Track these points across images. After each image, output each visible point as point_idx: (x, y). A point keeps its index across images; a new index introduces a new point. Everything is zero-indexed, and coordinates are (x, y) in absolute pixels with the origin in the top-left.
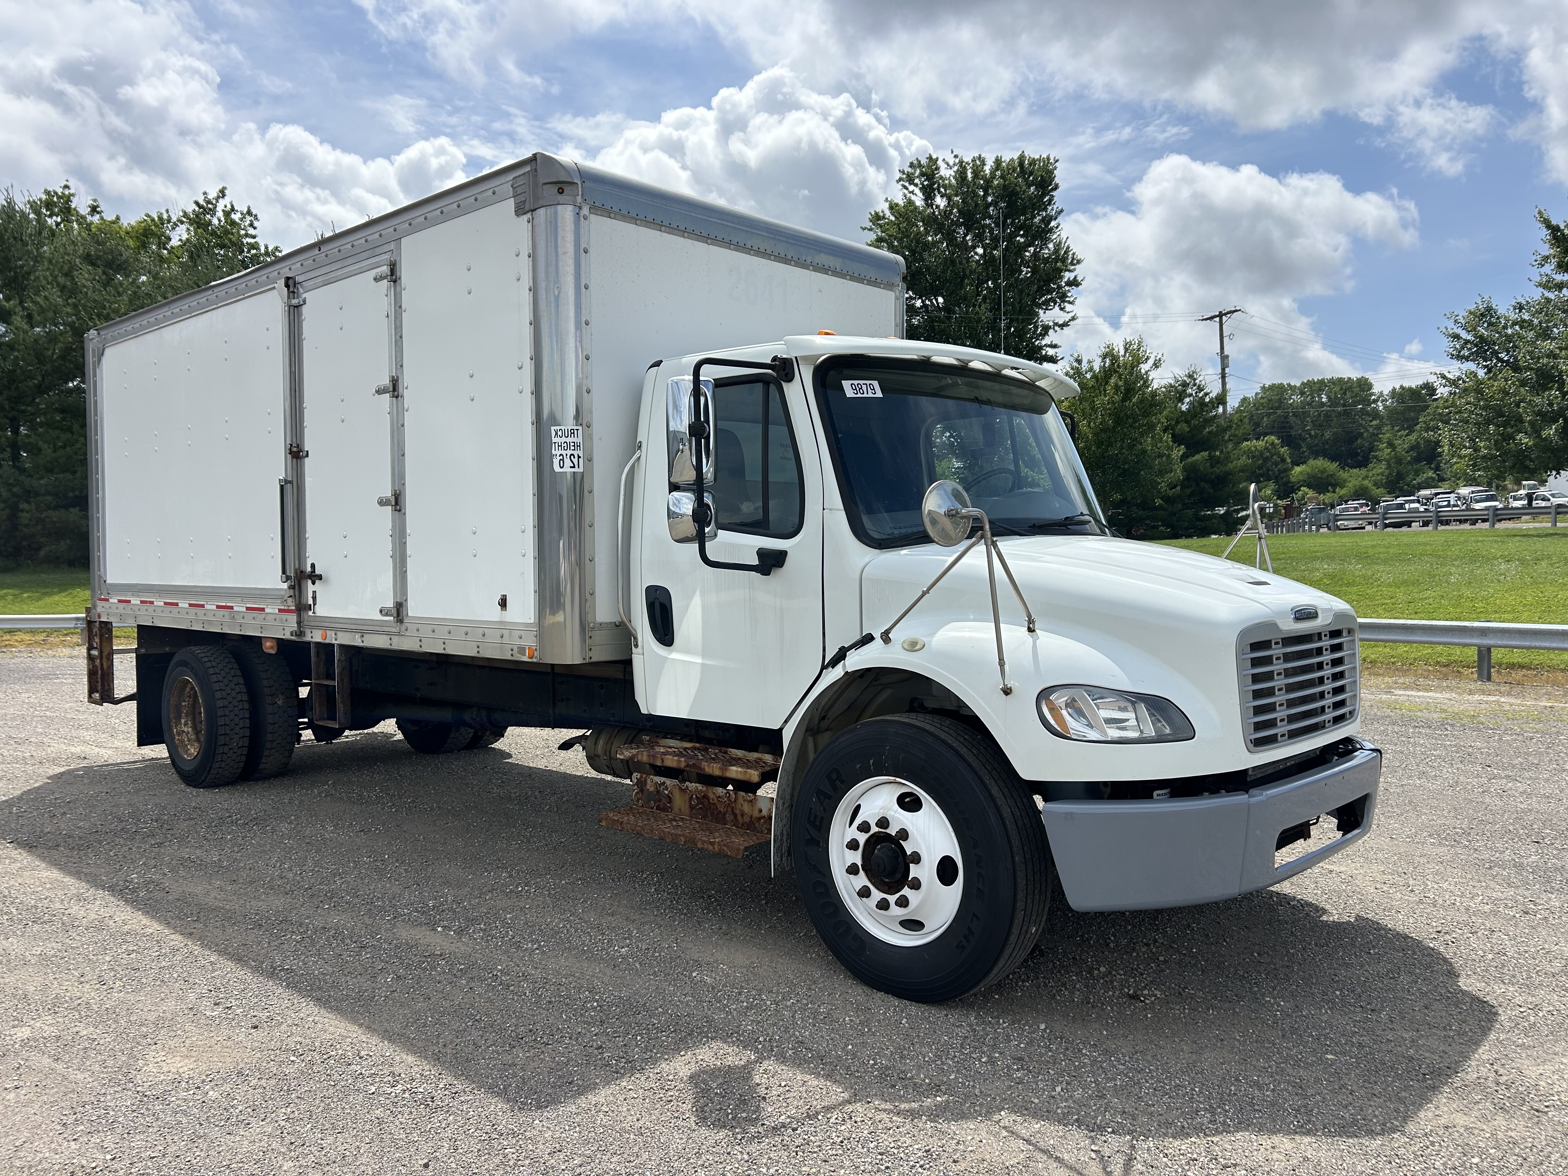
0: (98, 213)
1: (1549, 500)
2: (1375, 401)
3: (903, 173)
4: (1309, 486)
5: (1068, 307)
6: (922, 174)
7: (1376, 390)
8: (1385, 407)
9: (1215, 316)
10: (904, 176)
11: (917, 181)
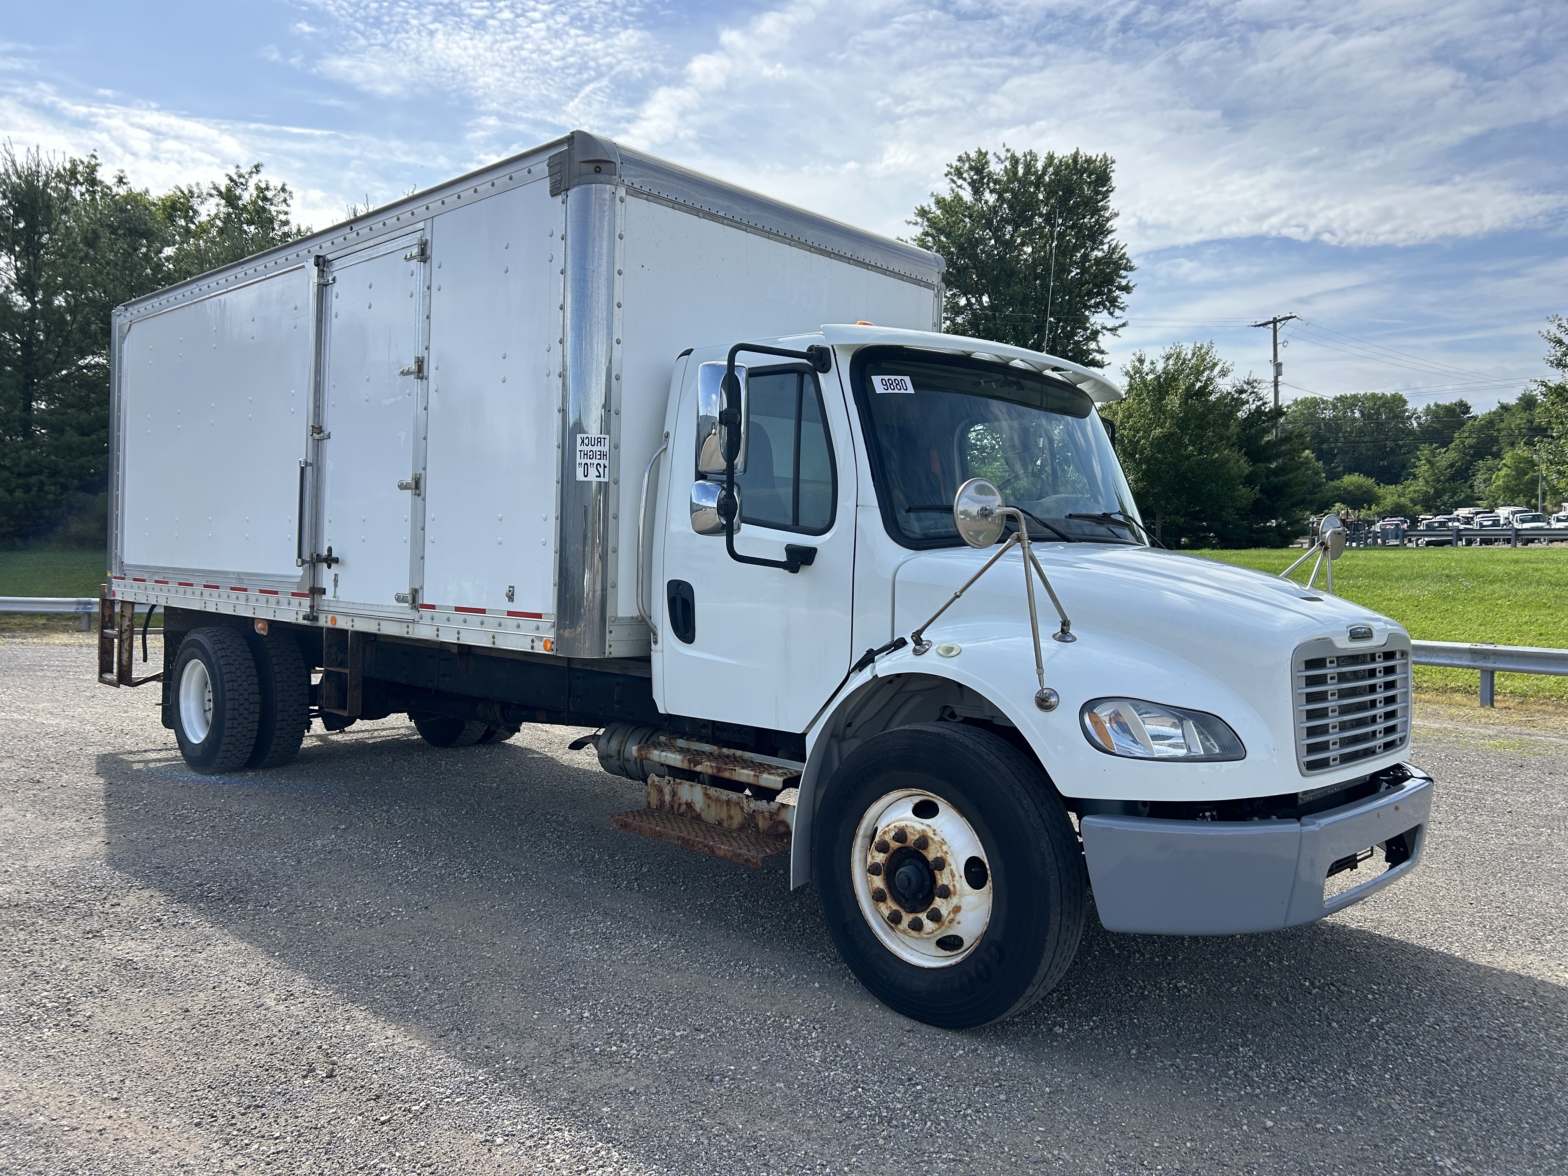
0: (124, 183)
2: (1409, 418)
3: (951, 167)
4: (1343, 502)
5: (1118, 312)
6: (971, 168)
7: (1410, 406)
8: (1419, 424)
9: (1269, 323)
10: (952, 170)
11: (965, 175)
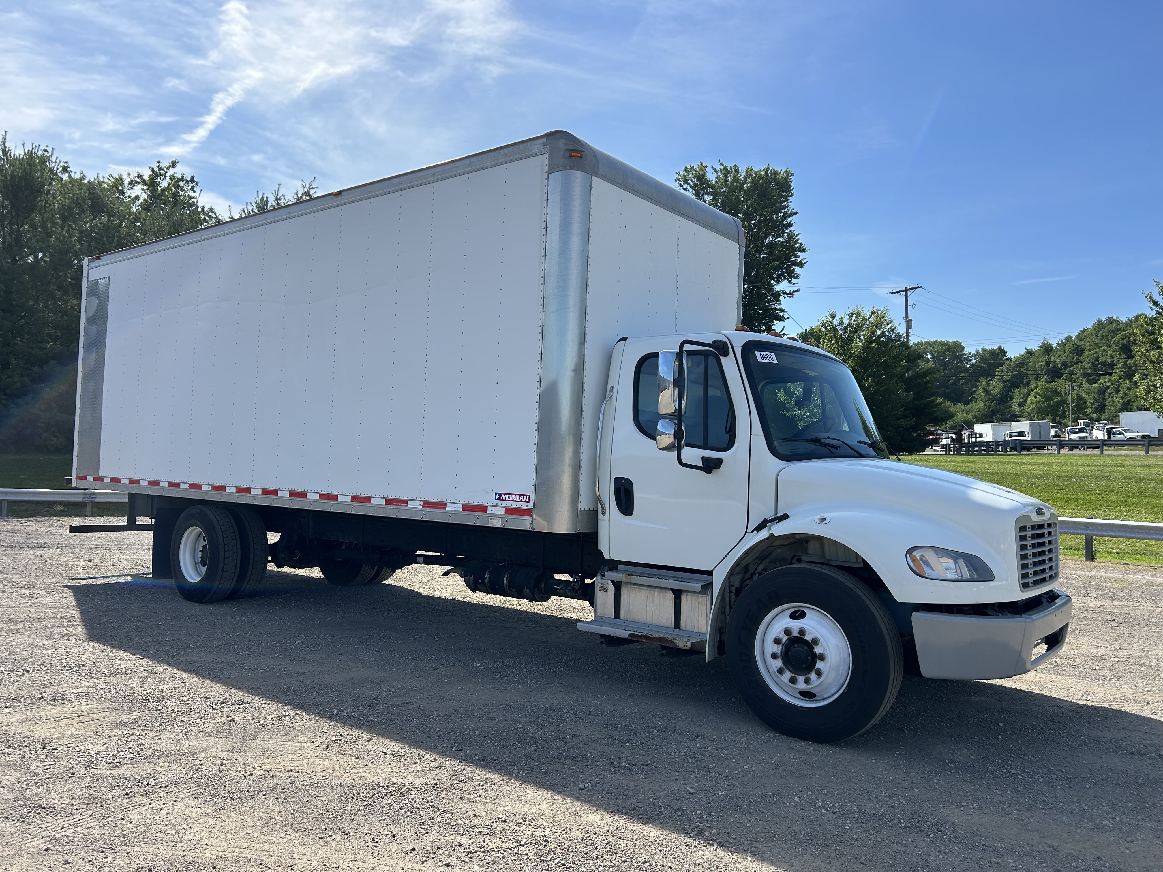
1: (1123, 434)
2: (966, 359)
3: (679, 174)
5: (794, 281)
6: (694, 176)
7: (966, 351)
9: (902, 291)
10: (680, 177)
11: (689, 181)
